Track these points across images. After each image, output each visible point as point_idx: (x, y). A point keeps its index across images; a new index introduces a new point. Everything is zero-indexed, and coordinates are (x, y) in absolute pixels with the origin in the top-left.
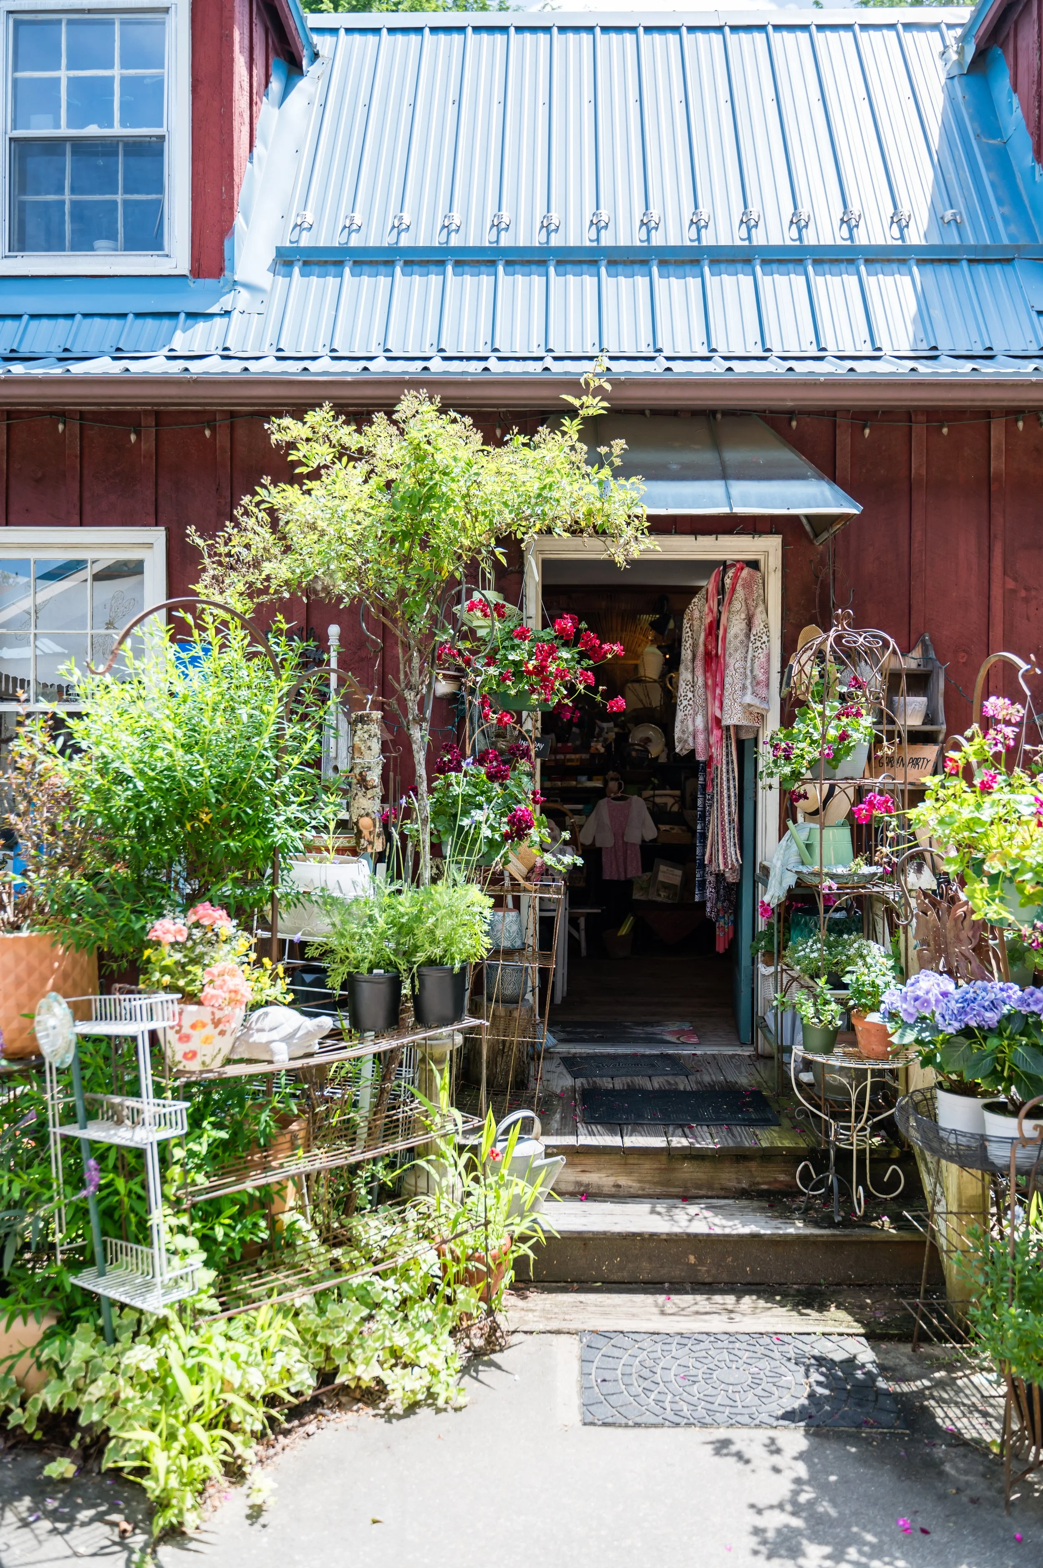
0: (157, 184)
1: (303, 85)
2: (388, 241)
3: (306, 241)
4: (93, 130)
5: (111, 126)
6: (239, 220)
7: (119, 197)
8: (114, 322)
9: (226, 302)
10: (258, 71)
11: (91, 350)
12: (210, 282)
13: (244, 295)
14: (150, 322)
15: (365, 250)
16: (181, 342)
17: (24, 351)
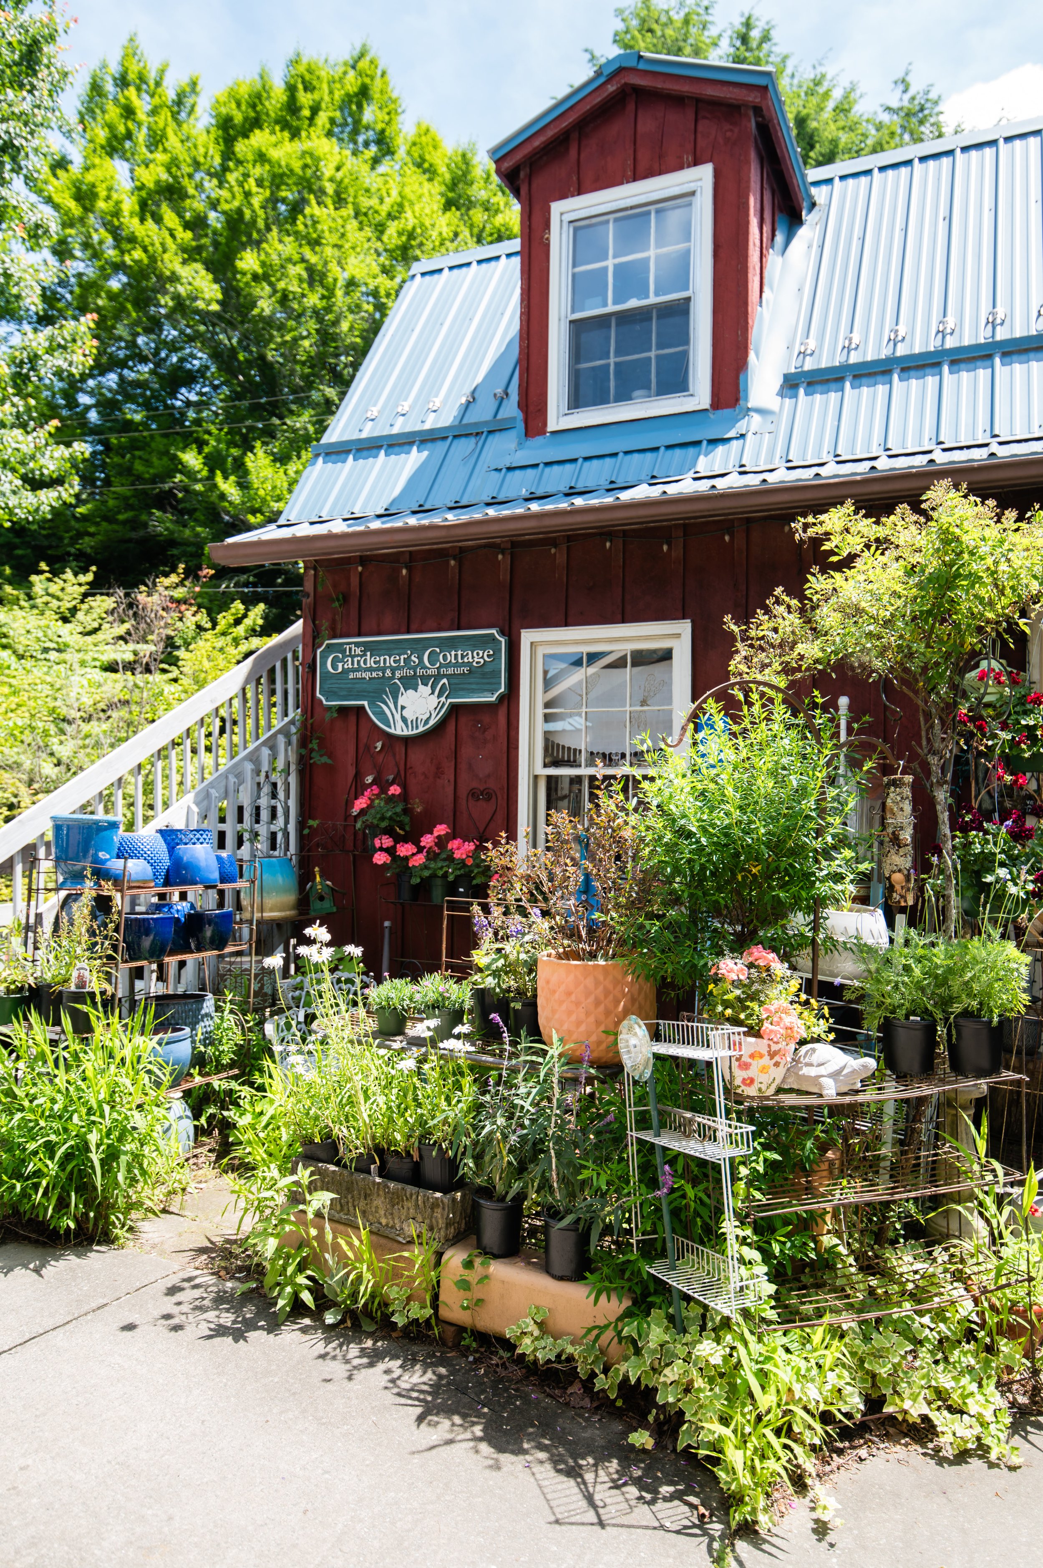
0: (683, 337)
1: (804, 234)
2: (885, 353)
3: (809, 365)
4: (633, 303)
5: (647, 297)
6: (752, 356)
7: (653, 354)
8: (649, 455)
9: (741, 426)
10: (767, 229)
11: (631, 480)
12: (727, 412)
13: (756, 418)
14: (678, 452)
15: (864, 364)
16: (704, 465)
17: (580, 487)
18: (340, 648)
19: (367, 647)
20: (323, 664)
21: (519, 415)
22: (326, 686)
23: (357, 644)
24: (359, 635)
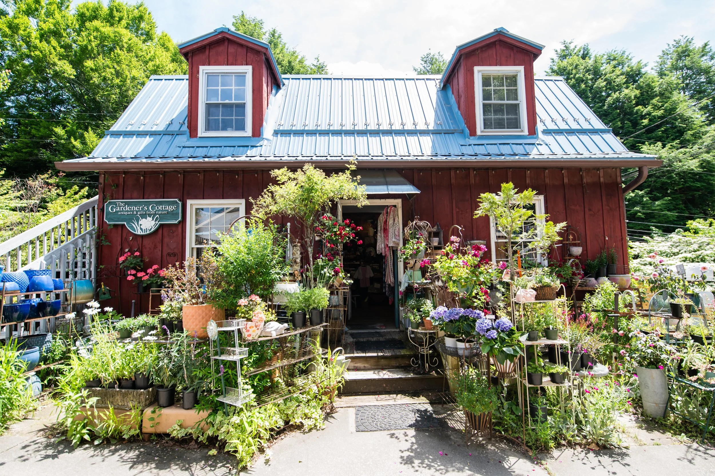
0: (243, 114)
1: (281, 92)
2: (302, 128)
3: (281, 128)
4: (227, 101)
5: (232, 100)
6: (264, 123)
7: (234, 118)
8: (232, 148)
9: (261, 143)
10: (269, 88)
11: (226, 155)
12: (257, 138)
13: (266, 141)
14: (241, 148)
15: (296, 130)
16: (249, 153)
17: (209, 155)
18: (115, 203)
19: (126, 203)
20: (107, 209)
21: (188, 130)
22: (108, 217)
23: (122, 202)
24: (123, 199)
